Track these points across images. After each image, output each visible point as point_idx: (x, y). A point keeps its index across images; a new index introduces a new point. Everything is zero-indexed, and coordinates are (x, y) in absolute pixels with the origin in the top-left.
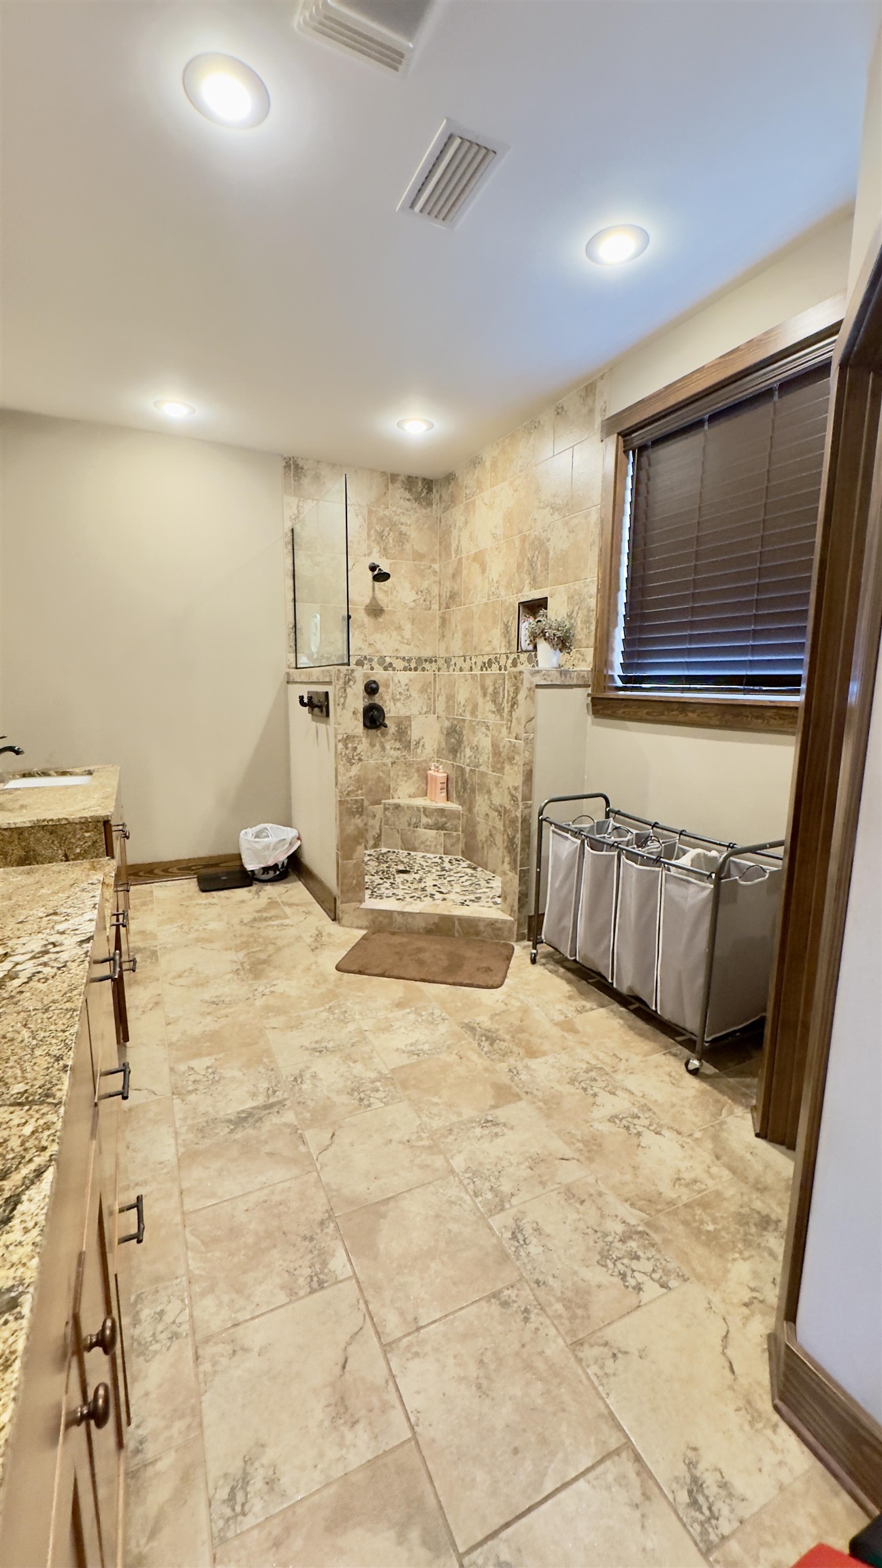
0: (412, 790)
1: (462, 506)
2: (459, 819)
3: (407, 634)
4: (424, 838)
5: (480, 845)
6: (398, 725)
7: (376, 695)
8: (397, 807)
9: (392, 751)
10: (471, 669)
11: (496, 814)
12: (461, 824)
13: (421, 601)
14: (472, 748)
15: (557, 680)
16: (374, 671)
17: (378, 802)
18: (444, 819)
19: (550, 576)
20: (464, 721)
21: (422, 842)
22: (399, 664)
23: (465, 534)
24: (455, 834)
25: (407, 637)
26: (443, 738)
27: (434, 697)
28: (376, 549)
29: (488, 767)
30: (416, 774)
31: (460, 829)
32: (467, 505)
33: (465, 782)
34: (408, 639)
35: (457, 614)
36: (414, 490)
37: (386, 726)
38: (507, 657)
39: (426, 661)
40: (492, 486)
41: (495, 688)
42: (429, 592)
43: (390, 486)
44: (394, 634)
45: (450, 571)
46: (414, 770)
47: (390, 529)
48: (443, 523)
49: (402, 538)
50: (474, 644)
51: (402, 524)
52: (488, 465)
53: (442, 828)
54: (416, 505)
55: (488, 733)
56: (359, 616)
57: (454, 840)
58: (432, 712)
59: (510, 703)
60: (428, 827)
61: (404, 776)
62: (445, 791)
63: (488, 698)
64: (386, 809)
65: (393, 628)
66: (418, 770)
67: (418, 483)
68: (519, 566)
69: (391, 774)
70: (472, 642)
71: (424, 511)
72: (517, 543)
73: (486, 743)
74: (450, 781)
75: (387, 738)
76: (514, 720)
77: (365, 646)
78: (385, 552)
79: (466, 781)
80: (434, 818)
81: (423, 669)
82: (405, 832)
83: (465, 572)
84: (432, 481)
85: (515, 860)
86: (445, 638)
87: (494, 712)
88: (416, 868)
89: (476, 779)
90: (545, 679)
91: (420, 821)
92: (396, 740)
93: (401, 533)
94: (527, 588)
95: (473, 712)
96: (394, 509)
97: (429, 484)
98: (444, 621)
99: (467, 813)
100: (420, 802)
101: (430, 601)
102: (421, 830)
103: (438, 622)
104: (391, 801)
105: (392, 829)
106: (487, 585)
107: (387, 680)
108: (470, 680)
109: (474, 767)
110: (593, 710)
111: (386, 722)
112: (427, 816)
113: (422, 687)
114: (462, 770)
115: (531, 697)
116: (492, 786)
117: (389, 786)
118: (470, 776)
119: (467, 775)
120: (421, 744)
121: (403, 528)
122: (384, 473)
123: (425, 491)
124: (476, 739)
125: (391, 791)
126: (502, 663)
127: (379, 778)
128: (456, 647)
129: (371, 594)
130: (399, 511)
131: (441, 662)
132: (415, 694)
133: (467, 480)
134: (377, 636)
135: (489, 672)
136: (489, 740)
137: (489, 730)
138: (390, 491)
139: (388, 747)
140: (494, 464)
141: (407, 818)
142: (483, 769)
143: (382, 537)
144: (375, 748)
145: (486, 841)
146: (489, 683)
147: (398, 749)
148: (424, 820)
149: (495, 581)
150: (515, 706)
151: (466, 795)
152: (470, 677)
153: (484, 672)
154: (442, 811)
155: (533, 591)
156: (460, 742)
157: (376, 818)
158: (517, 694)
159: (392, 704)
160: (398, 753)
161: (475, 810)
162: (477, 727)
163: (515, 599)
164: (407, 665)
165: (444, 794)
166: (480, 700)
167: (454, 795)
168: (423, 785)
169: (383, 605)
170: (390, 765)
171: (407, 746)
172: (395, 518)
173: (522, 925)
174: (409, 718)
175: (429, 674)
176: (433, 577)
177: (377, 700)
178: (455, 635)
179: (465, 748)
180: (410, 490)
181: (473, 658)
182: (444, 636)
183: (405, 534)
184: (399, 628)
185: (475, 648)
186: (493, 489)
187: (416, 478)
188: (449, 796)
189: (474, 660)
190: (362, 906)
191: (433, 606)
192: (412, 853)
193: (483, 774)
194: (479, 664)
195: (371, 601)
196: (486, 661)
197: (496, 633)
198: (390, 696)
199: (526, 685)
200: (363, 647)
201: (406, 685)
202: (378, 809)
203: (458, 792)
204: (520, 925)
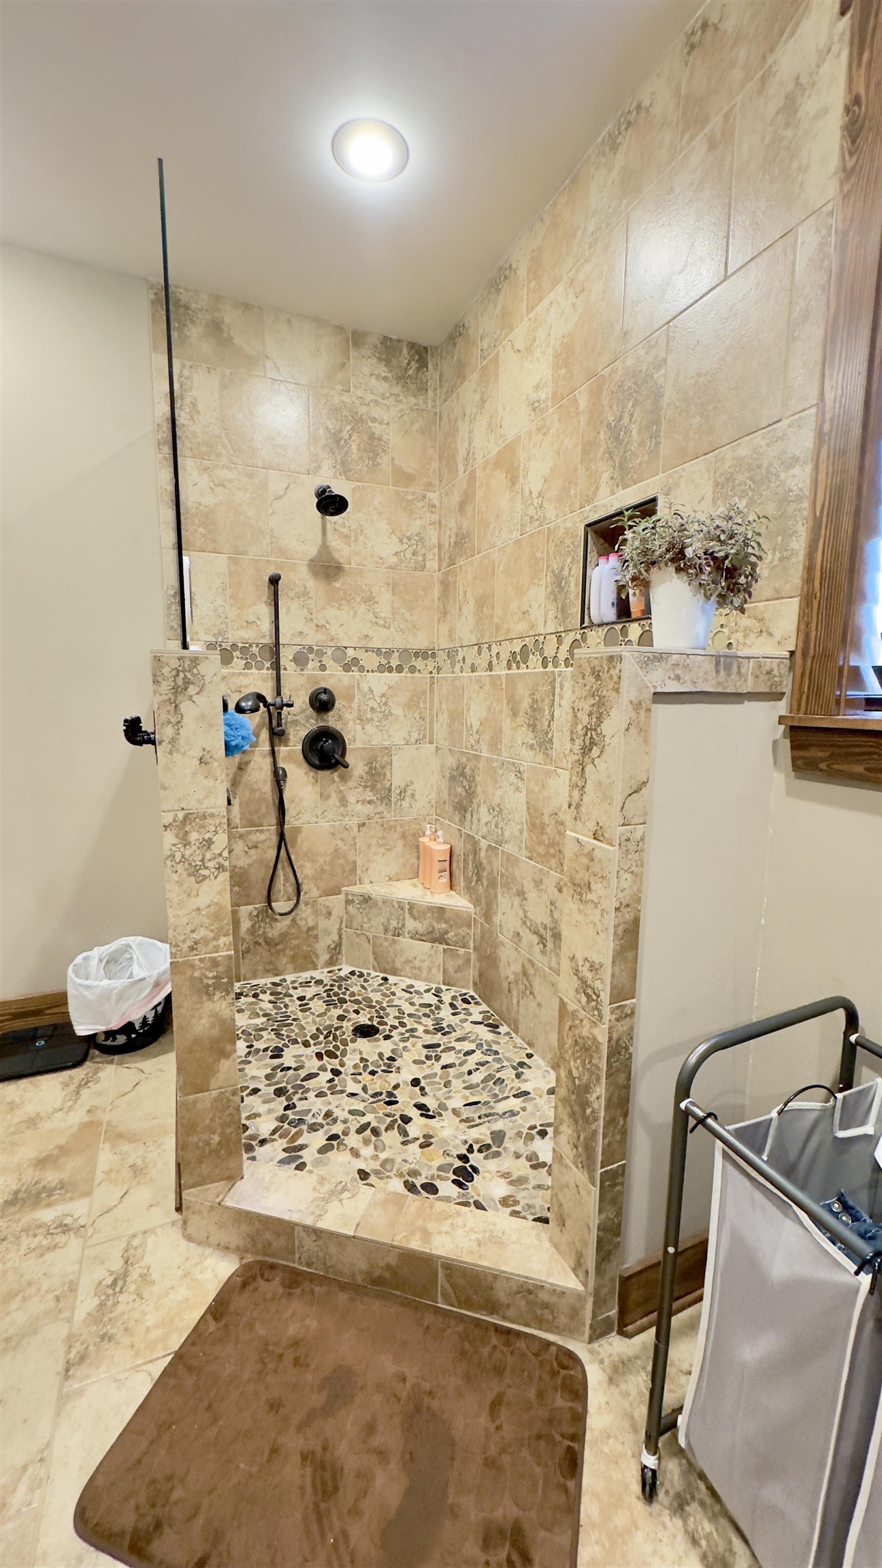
0: (394, 869)
1: (474, 377)
2: (469, 927)
3: (384, 610)
4: (409, 955)
5: (505, 984)
6: (370, 763)
7: (331, 714)
8: (366, 899)
9: (359, 806)
10: (490, 667)
11: (535, 939)
12: (473, 933)
13: (409, 554)
14: (491, 808)
15: (706, 680)
16: (327, 672)
17: (335, 891)
18: (444, 926)
19: (664, 449)
20: (477, 757)
21: (408, 961)
22: (370, 660)
23: (482, 424)
24: (462, 951)
25: (382, 615)
26: (444, 785)
27: (431, 716)
28: (327, 463)
29: (520, 848)
30: (400, 843)
31: (472, 944)
32: (484, 369)
33: (479, 867)
34: (384, 619)
35: (468, 569)
36: (394, 362)
37: (346, 766)
38: (560, 640)
39: (416, 655)
40: (530, 309)
41: (535, 701)
42: (422, 540)
43: (352, 353)
44: (362, 608)
45: (456, 498)
46: (396, 836)
47: (353, 429)
48: (445, 419)
49: (374, 446)
50: (496, 620)
51: (374, 420)
52: (522, 273)
53: (441, 939)
54: (397, 389)
55: (520, 784)
56: (297, 578)
57: (460, 962)
58: (427, 739)
59: (579, 742)
60: (416, 936)
61: (380, 846)
62: (447, 873)
63: (521, 719)
64: (349, 902)
65: (359, 599)
66: (404, 836)
67: (401, 351)
68: (588, 448)
69: (358, 844)
70: (492, 616)
71: (413, 400)
72: (583, 401)
73: (516, 802)
74: (455, 858)
75: (350, 784)
76: (589, 787)
77: (309, 629)
78: (344, 469)
79: (481, 864)
80: (426, 922)
81: (413, 669)
82: (378, 942)
83: (480, 494)
84: (426, 349)
85: (589, 1149)
86: (448, 617)
87: (532, 747)
88: (391, 1021)
89: (497, 864)
90: (678, 678)
91: (403, 925)
92: (365, 787)
93: (372, 437)
94: (604, 490)
95: (495, 743)
96: (359, 393)
97: (421, 354)
98: (447, 587)
99: (482, 920)
100: (407, 891)
101: (424, 555)
102: (405, 941)
103: (436, 591)
104: (355, 889)
105: (358, 935)
106: (519, 506)
107: (350, 687)
108: (487, 687)
109: (496, 842)
110: (794, 759)
111: (349, 758)
112: (415, 919)
113: (411, 700)
114: (475, 843)
115: (639, 728)
116: (528, 886)
117: (355, 863)
118: (487, 857)
119: (483, 854)
120: (409, 793)
121: (377, 429)
122: (340, 329)
123: (414, 365)
124: (499, 792)
125: (359, 872)
126: (549, 651)
127: (337, 850)
128: (466, 628)
129: (319, 541)
130: (369, 397)
131: (442, 656)
132: (398, 711)
133: (485, 324)
134: (331, 613)
135: (523, 670)
136: (521, 797)
137: (522, 779)
138: (351, 361)
139: (352, 799)
140: (536, 266)
141: (382, 919)
142: (510, 848)
143: (338, 442)
144: (330, 802)
145: (516, 982)
146: (522, 691)
147: (370, 802)
148: (411, 924)
149: (535, 495)
150: (595, 751)
151: (481, 890)
152: (488, 680)
153: (514, 671)
154: (440, 911)
155: (621, 493)
156: (471, 794)
157: (332, 917)
158: (600, 720)
159: (359, 727)
160: (369, 809)
161: (497, 919)
162: (501, 772)
163: (575, 523)
164: (384, 662)
165: (445, 879)
166: (507, 724)
167: (462, 884)
168: (414, 860)
169: (342, 561)
170: (356, 829)
171: (386, 798)
172: (362, 410)
173: (605, 1302)
174: (387, 750)
175: (422, 677)
176: (429, 514)
177: (331, 720)
178: (464, 609)
179: (479, 806)
180: (388, 362)
181: (494, 647)
182: (445, 614)
183: (380, 439)
184: (370, 600)
185: (498, 628)
186: (532, 315)
187: (399, 341)
188: (454, 882)
189: (495, 649)
190: (229, 1202)
191: (428, 564)
192: (392, 979)
193: (510, 859)
194: (505, 656)
195: (319, 551)
196: (518, 650)
197: (538, 595)
198: (355, 713)
199: (629, 692)
200: (305, 631)
201: (383, 695)
202: (336, 902)
203: (468, 881)
204: (599, 1303)
